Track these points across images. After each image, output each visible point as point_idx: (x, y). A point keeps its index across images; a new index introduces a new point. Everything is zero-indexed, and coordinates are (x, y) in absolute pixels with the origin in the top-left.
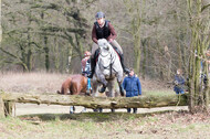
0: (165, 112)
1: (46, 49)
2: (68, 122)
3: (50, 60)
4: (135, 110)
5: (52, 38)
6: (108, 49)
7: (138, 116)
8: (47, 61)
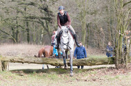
0: (100, 68)
2: (41, 74)
3: (30, 36)
4: (82, 67)
5: (31, 23)
7: (84, 71)
8: (28, 37)
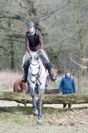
6: (38, 59)
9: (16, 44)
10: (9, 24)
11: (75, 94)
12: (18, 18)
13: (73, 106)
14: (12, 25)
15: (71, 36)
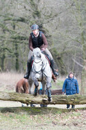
1: (17, 54)
6: (40, 57)
9: (20, 45)
10: (14, 27)
11: (79, 95)
12: (22, 20)
13: (76, 106)
14: (16, 27)
15: (74, 38)
